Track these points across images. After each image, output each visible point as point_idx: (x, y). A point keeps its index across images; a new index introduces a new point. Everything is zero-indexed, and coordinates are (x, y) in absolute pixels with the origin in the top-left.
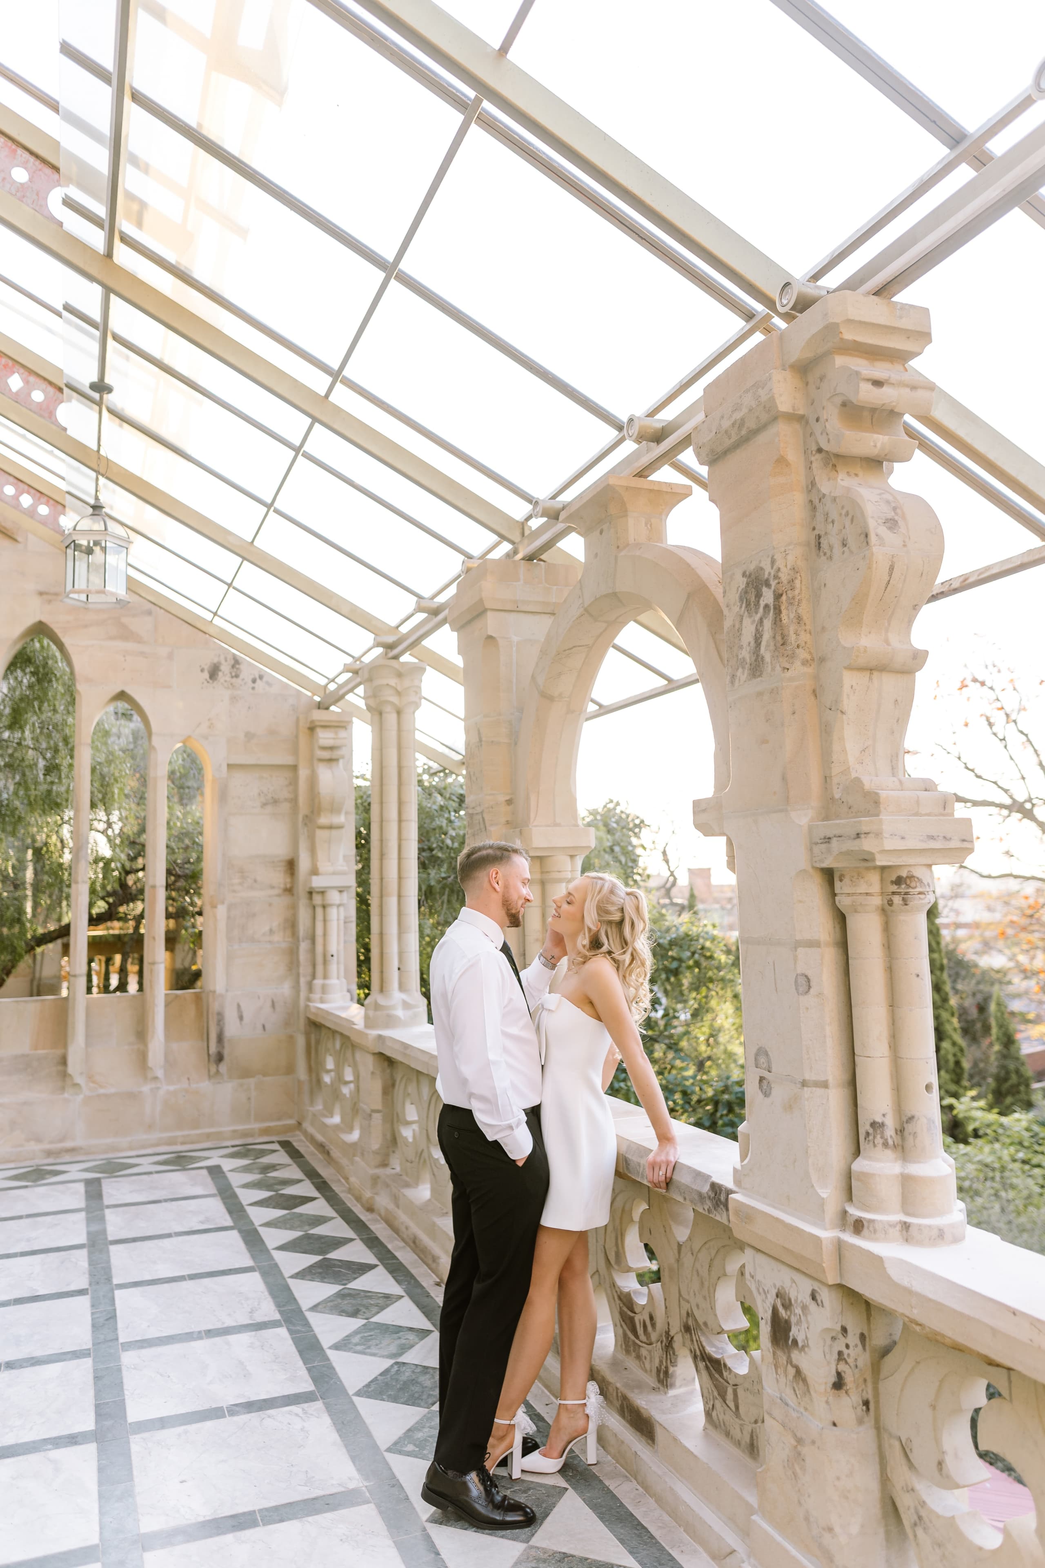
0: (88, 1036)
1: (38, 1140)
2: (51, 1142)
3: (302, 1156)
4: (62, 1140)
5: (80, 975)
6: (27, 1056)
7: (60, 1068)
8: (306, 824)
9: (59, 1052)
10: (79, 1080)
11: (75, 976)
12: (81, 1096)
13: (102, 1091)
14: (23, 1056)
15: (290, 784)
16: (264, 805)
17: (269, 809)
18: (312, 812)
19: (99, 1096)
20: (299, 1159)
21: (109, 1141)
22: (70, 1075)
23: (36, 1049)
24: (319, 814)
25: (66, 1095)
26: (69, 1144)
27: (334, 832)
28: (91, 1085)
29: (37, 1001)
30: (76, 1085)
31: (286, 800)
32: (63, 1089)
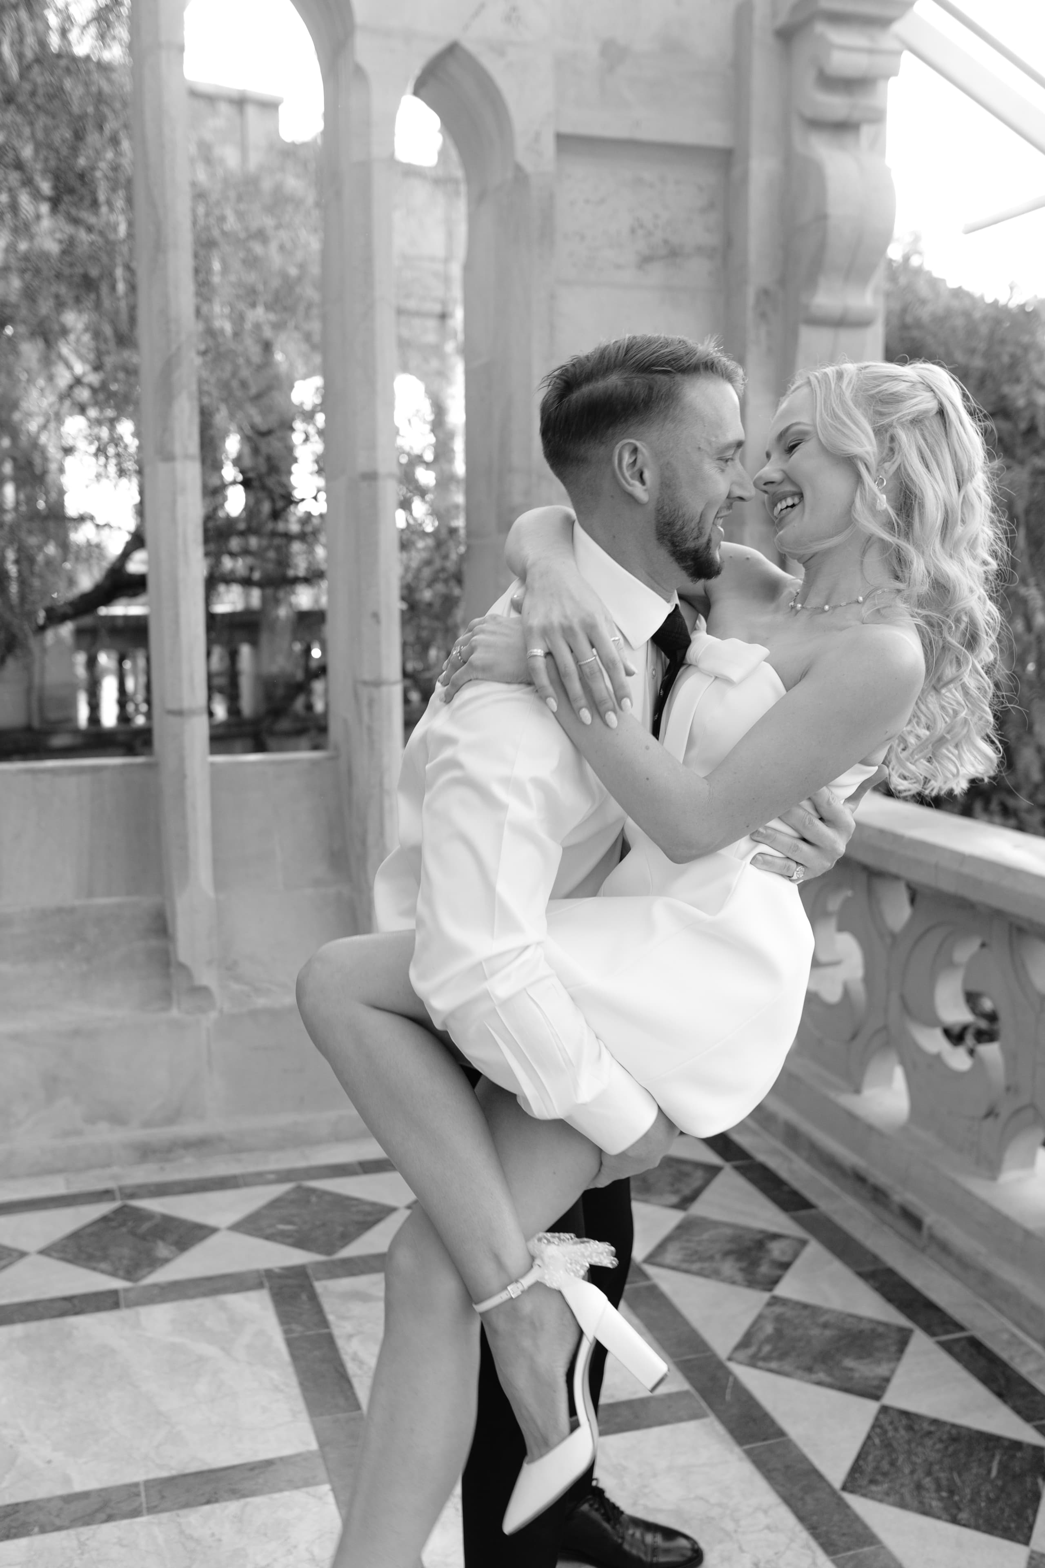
0: (217, 862)
1: (117, 1119)
2: (147, 1124)
3: (807, 1205)
4: (171, 1120)
5: (192, 713)
6: (72, 910)
7: (154, 943)
8: (763, 316)
9: (147, 901)
10: (207, 977)
11: (179, 713)
12: (213, 1015)
13: (261, 1002)
14: (60, 910)
15: (711, 206)
16: (645, 260)
17: (657, 273)
18: (782, 282)
19: (254, 1014)
20: (803, 1213)
21: (285, 1119)
22: (182, 967)
23: (91, 894)
24: (811, 282)
25: (175, 1013)
26: (189, 1129)
27: (846, 337)
28: (236, 987)
29: (81, 770)
30: (203, 991)
31: (700, 250)
32: (166, 996)
